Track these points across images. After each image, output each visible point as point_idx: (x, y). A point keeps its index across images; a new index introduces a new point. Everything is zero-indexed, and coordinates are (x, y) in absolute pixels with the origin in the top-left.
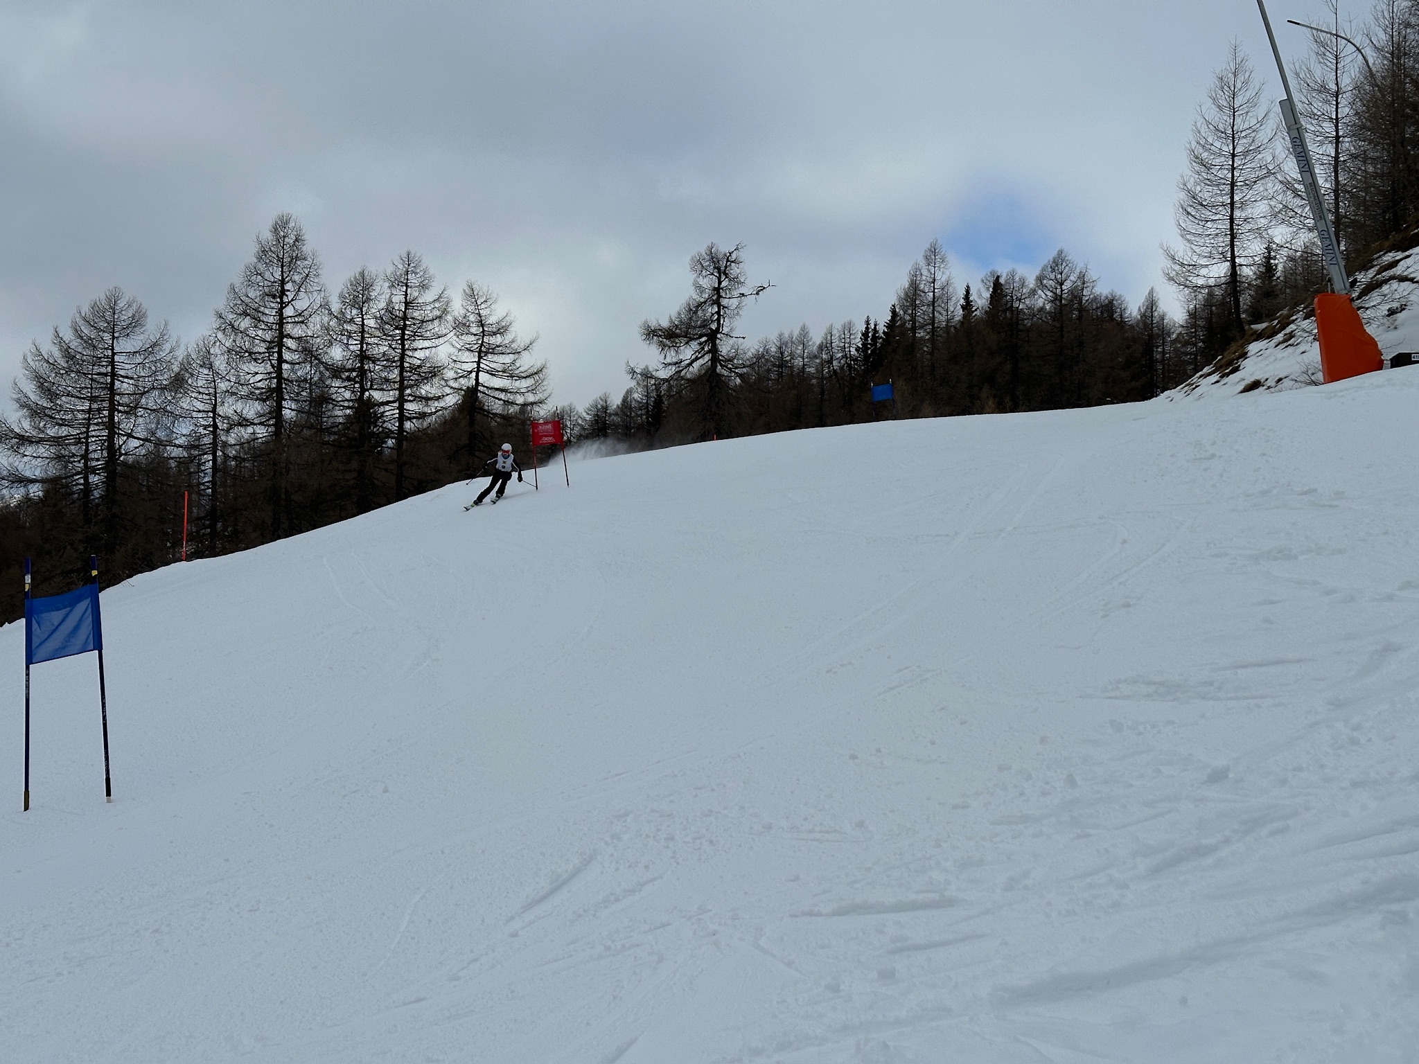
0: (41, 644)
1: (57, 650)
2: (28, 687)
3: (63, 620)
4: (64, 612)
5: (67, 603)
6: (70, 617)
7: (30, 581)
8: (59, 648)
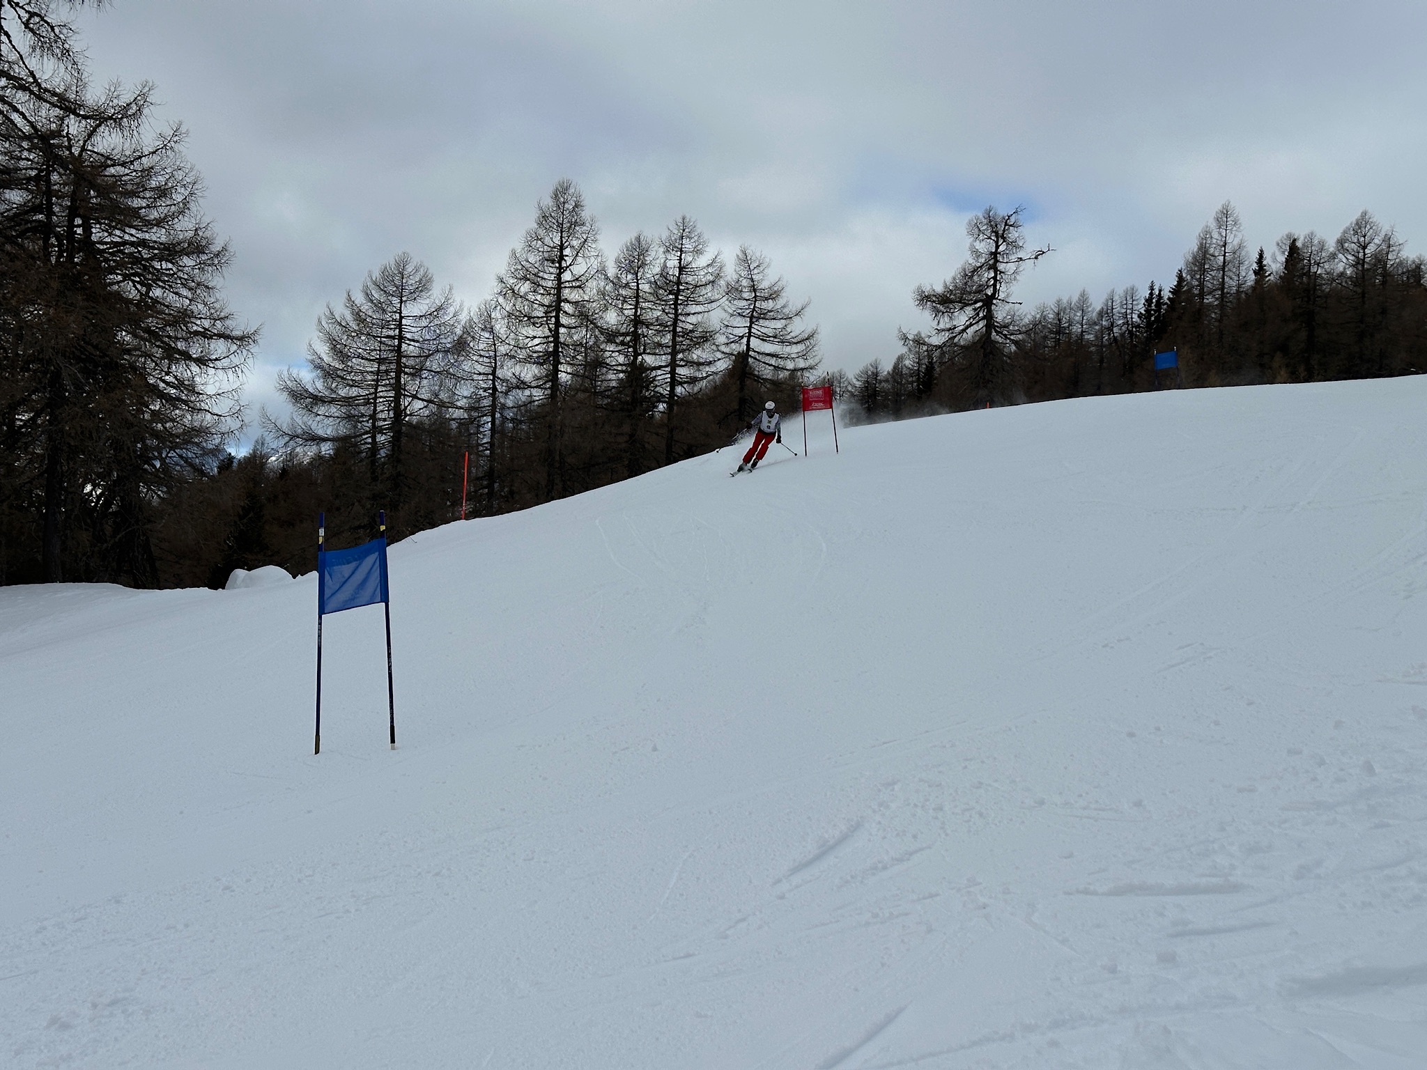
0: (333, 594)
1: (346, 601)
2: (320, 636)
3: (353, 573)
4: (353, 565)
5: (356, 557)
6: (360, 570)
7: (323, 534)
8: (349, 600)
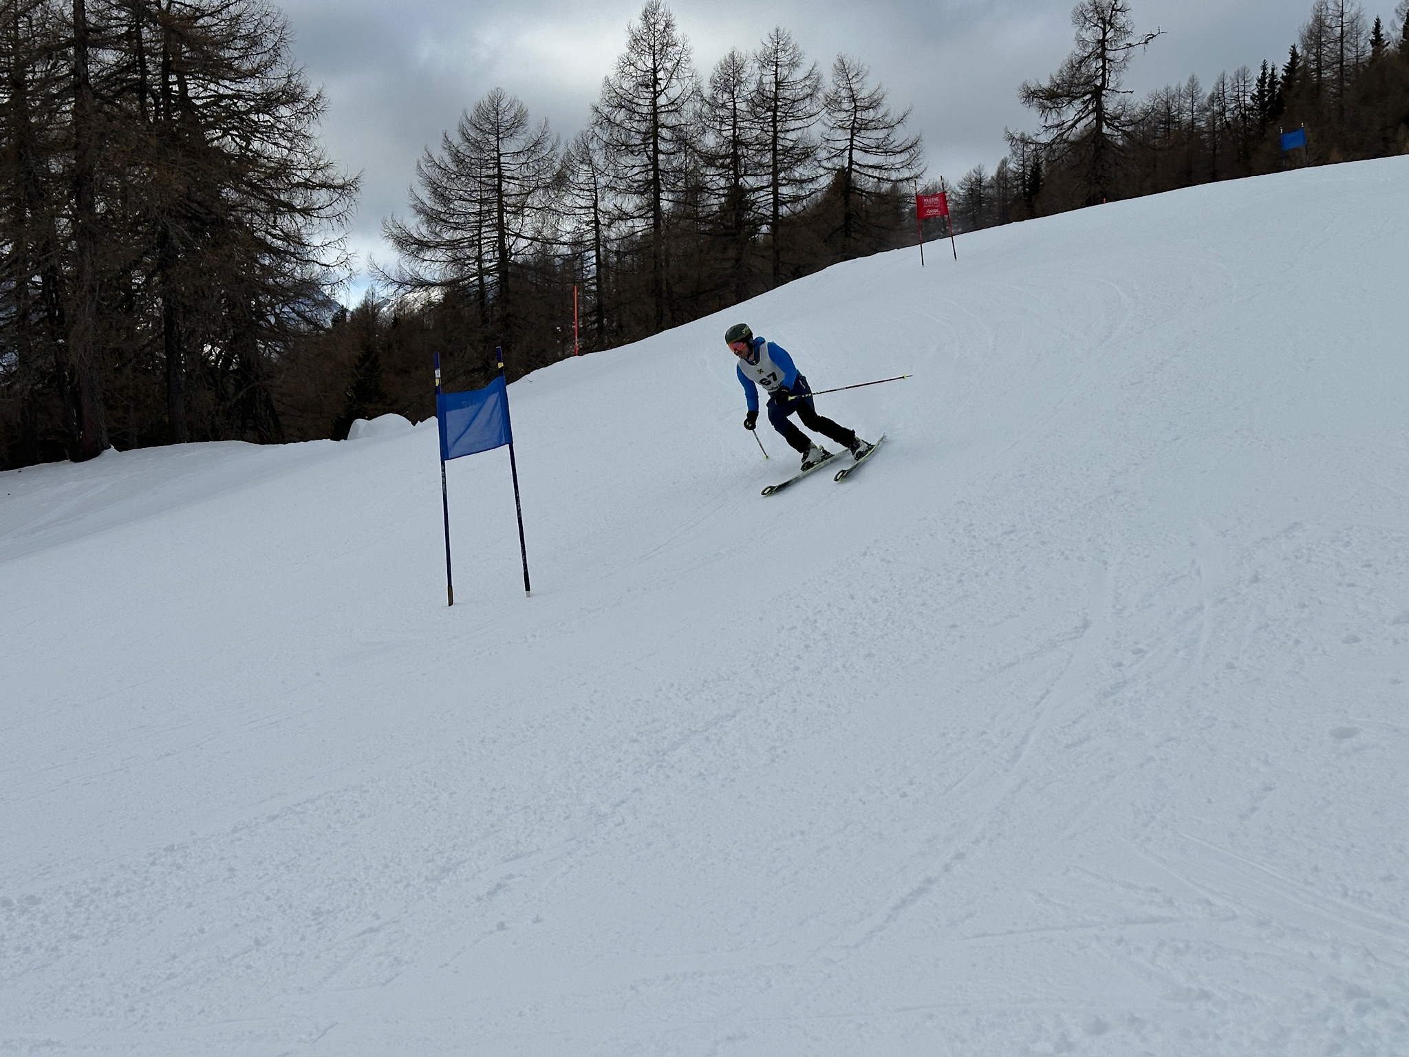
0: (456, 439)
2: (444, 483)
3: (475, 415)
4: (475, 407)
5: (477, 399)
6: (482, 411)
7: (440, 376)
8: (475, 443)
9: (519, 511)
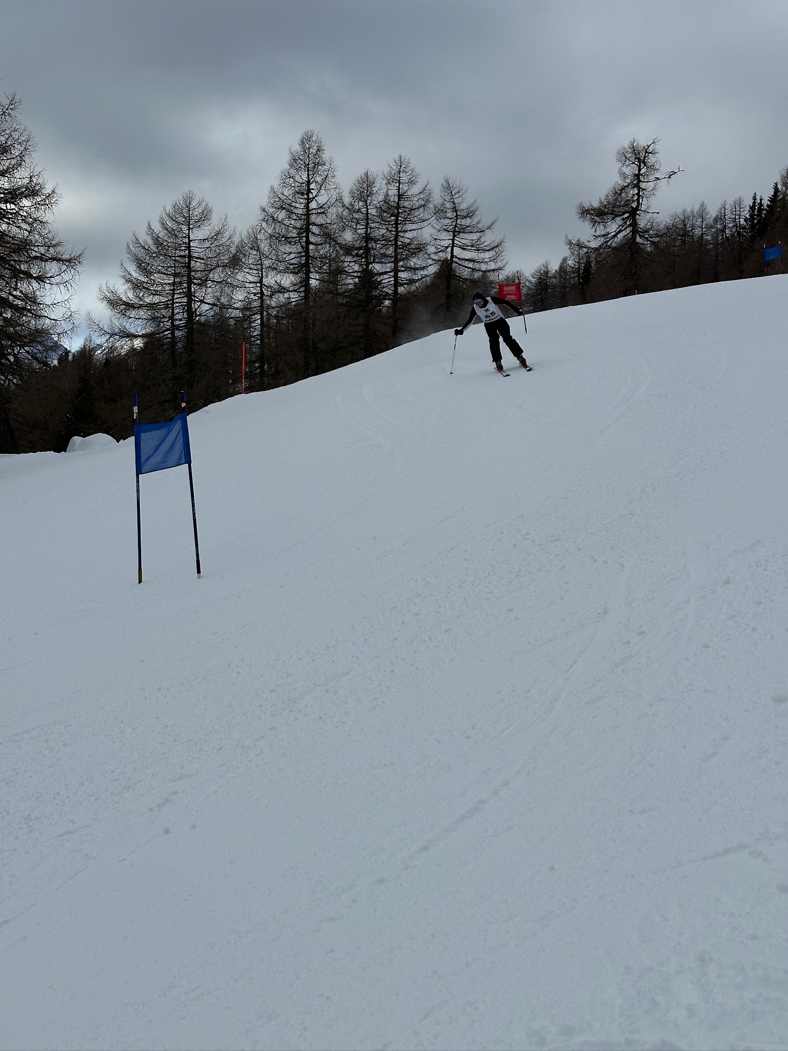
0: (148, 459)
1: (159, 463)
2: (138, 491)
3: (163, 441)
6: (167, 439)
7: (137, 411)
8: (161, 462)
9: (194, 514)
